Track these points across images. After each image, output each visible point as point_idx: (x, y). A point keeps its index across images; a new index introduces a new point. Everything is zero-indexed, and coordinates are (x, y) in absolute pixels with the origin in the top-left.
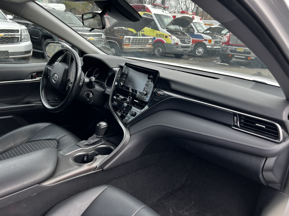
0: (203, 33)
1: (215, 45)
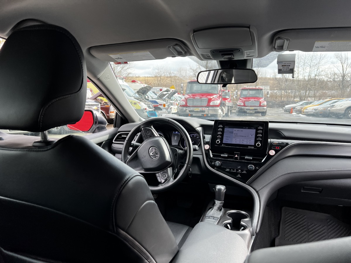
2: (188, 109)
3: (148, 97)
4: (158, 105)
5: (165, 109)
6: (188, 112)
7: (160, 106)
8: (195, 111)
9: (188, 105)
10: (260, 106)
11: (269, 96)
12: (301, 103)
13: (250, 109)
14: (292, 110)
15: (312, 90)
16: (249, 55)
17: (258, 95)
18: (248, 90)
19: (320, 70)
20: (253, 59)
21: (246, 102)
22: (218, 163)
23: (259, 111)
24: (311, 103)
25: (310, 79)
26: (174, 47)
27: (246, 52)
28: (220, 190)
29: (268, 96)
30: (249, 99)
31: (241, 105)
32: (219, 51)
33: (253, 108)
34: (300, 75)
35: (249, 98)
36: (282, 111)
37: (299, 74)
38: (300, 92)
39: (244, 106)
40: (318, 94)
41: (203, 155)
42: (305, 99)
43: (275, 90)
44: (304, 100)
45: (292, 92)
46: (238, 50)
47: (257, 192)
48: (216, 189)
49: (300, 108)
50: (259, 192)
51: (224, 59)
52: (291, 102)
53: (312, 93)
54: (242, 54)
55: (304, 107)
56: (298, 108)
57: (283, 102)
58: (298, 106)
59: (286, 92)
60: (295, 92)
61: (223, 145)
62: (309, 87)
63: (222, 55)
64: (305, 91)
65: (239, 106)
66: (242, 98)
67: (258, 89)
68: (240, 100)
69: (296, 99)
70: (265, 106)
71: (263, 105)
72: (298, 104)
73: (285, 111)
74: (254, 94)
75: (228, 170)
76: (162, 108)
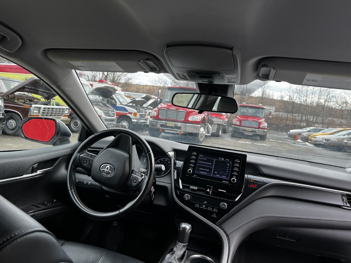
0: (126, 105)
1: (141, 119)
2: (160, 123)
3: (116, 102)
4: (127, 114)
5: (136, 119)
6: (159, 126)
7: (129, 115)
8: (168, 125)
9: (160, 117)
10: (259, 128)
11: (271, 117)
12: (308, 129)
13: (247, 130)
14: (297, 137)
15: (320, 116)
16: (230, 80)
17: (258, 115)
18: (248, 108)
19: (330, 96)
20: (235, 85)
21: (242, 122)
22: (187, 197)
23: (258, 133)
24: (320, 130)
25: (317, 105)
26: (145, 62)
27: (227, 77)
28: (184, 229)
29: (270, 117)
30: (247, 118)
31: (237, 124)
32: (197, 72)
33: (251, 129)
34: (308, 99)
35: (247, 117)
36: (286, 136)
37: (307, 98)
38: (307, 116)
39: (240, 125)
40: (326, 121)
41: (171, 184)
42: (312, 125)
43: (280, 112)
44: (311, 126)
45: (299, 116)
46: (218, 73)
47: (227, 236)
48: (180, 227)
49: (307, 135)
50: (230, 236)
51: (202, 82)
52: (297, 126)
53: (320, 119)
54: (223, 78)
55: (312, 134)
56: (305, 134)
57: (287, 125)
58: (305, 131)
59: (293, 115)
60: (302, 117)
61: (195, 175)
62: (317, 112)
63: (200, 77)
64: (312, 117)
65: (234, 125)
66: (239, 116)
67: (259, 108)
68: (237, 118)
69: (302, 124)
70: (265, 129)
71: (262, 127)
72: (304, 130)
73: (289, 137)
74: (254, 113)
75: (197, 206)
76: (132, 118)
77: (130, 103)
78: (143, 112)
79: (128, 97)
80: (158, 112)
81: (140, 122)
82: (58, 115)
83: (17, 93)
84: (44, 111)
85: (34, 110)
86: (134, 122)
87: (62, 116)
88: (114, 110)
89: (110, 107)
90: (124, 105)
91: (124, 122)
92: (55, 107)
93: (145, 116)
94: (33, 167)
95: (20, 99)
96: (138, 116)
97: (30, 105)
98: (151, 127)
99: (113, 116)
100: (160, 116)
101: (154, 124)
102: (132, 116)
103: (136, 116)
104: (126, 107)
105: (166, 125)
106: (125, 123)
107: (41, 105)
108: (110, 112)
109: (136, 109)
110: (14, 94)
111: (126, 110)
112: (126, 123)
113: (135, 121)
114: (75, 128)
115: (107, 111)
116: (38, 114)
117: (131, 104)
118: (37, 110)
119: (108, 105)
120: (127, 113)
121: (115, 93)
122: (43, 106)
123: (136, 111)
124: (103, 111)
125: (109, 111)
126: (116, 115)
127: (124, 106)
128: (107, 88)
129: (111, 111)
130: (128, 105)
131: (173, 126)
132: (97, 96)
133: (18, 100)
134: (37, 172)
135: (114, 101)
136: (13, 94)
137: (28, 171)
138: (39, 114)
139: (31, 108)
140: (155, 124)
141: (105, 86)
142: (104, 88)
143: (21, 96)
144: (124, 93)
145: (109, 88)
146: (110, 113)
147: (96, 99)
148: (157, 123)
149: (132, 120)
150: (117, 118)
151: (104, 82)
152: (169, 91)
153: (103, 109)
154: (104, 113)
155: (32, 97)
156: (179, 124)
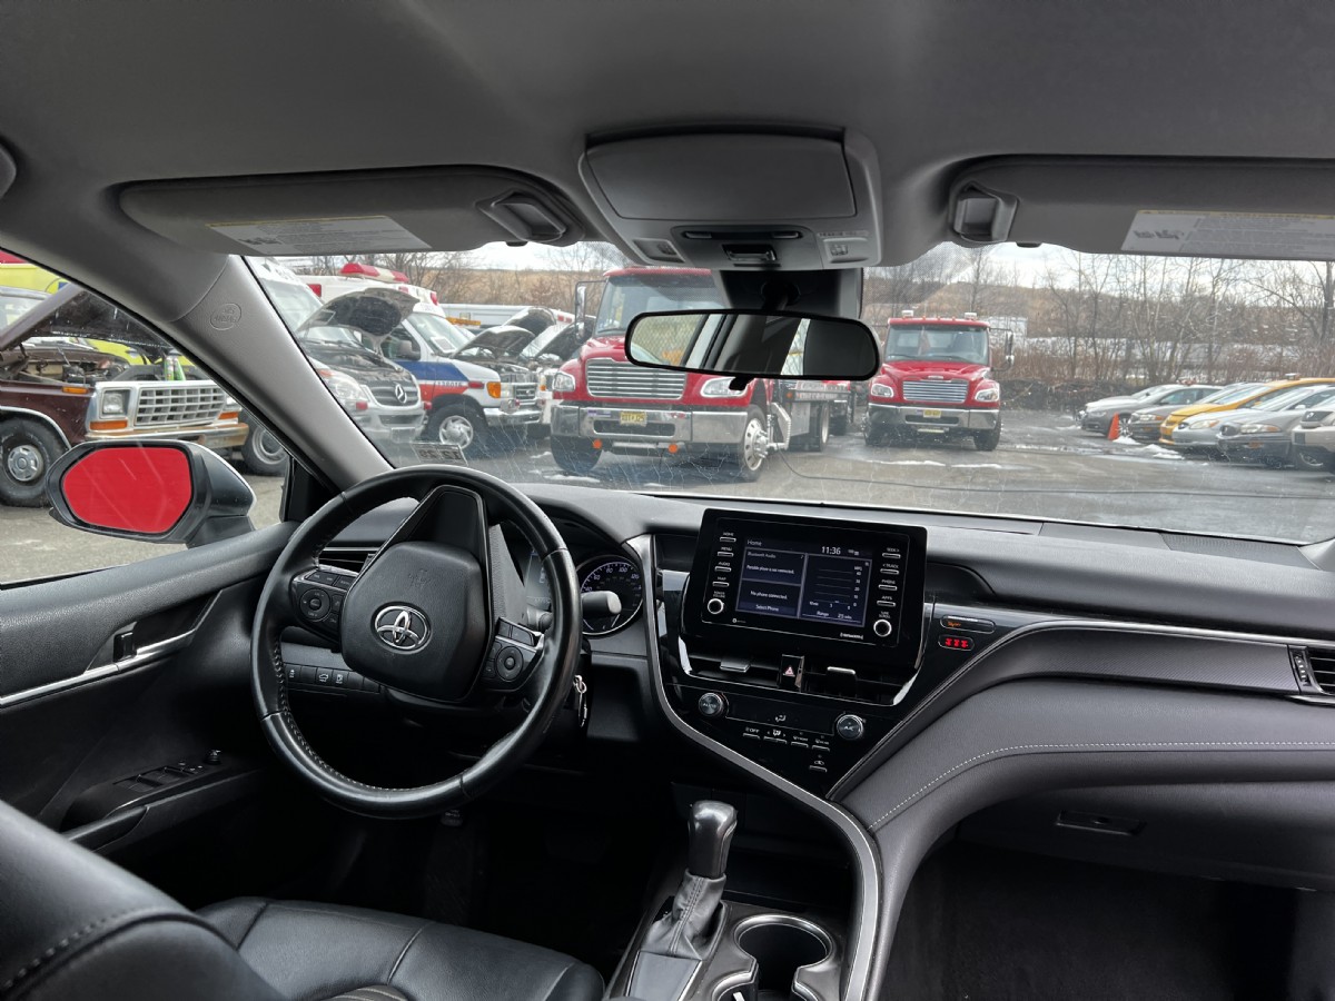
0: (458, 357)
1: (517, 404)
2: (591, 415)
3: (416, 347)
4: (465, 388)
5: (498, 407)
6: (588, 428)
7: (470, 392)
8: (623, 422)
9: (590, 392)
10: (970, 403)
11: (1012, 357)
12: (1157, 393)
13: (925, 416)
14: (1117, 426)
15: (1198, 340)
17: (964, 355)
18: (923, 332)
21: (906, 386)
23: (966, 425)
24: (1201, 395)
25: (1187, 296)
29: (1009, 360)
30: (922, 369)
31: (886, 395)
33: (938, 412)
34: (1150, 277)
35: (922, 365)
36: (1072, 427)
37: (1148, 273)
38: (1150, 345)
39: (898, 400)
40: (1223, 357)
42: (1169, 375)
43: (1047, 335)
44: (1167, 381)
45: (1117, 347)
49: (1154, 417)
52: (1114, 385)
53: (1198, 352)
55: (1169, 411)
56: (1146, 415)
57: (1079, 384)
58: (1142, 404)
59: (1094, 344)
60: (1130, 348)
62: (1187, 327)
64: (1169, 344)
65: (876, 400)
66: (891, 365)
67: (965, 327)
68: (884, 372)
69: (1133, 376)
70: (992, 405)
71: (982, 400)
72: (1140, 399)
73: (1084, 428)
74: (949, 349)
76: (482, 403)
77: (472, 345)
78: (525, 376)
79: (459, 322)
80: (580, 372)
81: (516, 417)
82: (199, 415)
83: (31, 343)
84: (143, 402)
85: (106, 401)
86: (494, 418)
87: (216, 418)
88: (411, 379)
89: (397, 367)
90: (447, 356)
91: (453, 421)
92: (185, 383)
93: (532, 392)
94: (117, 638)
95: (47, 364)
96: (506, 394)
97: (88, 386)
98: (559, 433)
99: (410, 403)
100: (591, 389)
101: (568, 422)
102: (481, 396)
103: (498, 396)
104: (457, 363)
105: (618, 422)
106: (457, 426)
107: (130, 379)
108: (398, 385)
109: (497, 369)
110: (21, 346)
111: (457, 375)
112: (464, 423)
113: (497, 412)
114: (269, 458)
115: (385, 383)
116: (121, 416)
117: (474, 351)
118: (117, 403)
119: (387, 361)
120: (465, 384)
121: (410, 311)
122: (137, 386)
123: (495, 376)
124: (370, 384)
125: (392, 384)
126: (423, 398)
127: (448, 360)
128: (379, 294)
129: (399, 382)
130: (464, 353)
131: (643, 422)
132: (342, 330)
133: (39, 369)
134: (135, 654)
135: (409, 343)
136: (18, 348)
137: (103, 654)
138: (127, 418)
139: (94, 395)
140: (575, 420)
141: (370, 290)
142: (367, 295)
143: (48, 354)
144: (444, 309)
145: (383, 295)
146: (399, 392)
147: (340, 343)
148: (582, 416)
149: (487, 412)
150: (426, 407)
151: (362, 272)
152: (619, 289)
153: (367, 378)
154: (375, 393)
155: (91, 351)
156: (666, 415)
